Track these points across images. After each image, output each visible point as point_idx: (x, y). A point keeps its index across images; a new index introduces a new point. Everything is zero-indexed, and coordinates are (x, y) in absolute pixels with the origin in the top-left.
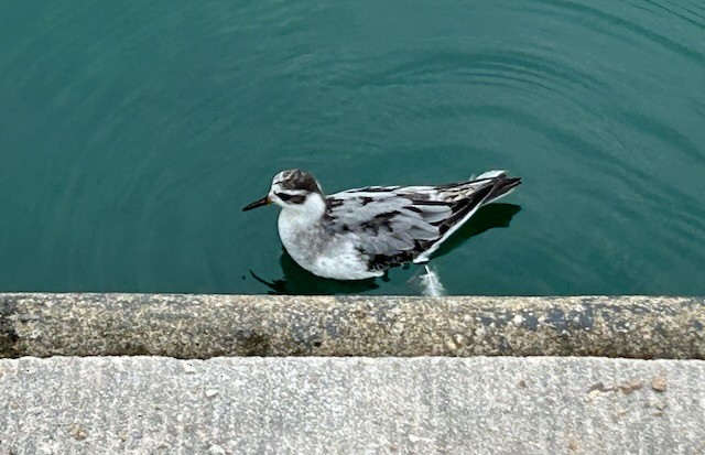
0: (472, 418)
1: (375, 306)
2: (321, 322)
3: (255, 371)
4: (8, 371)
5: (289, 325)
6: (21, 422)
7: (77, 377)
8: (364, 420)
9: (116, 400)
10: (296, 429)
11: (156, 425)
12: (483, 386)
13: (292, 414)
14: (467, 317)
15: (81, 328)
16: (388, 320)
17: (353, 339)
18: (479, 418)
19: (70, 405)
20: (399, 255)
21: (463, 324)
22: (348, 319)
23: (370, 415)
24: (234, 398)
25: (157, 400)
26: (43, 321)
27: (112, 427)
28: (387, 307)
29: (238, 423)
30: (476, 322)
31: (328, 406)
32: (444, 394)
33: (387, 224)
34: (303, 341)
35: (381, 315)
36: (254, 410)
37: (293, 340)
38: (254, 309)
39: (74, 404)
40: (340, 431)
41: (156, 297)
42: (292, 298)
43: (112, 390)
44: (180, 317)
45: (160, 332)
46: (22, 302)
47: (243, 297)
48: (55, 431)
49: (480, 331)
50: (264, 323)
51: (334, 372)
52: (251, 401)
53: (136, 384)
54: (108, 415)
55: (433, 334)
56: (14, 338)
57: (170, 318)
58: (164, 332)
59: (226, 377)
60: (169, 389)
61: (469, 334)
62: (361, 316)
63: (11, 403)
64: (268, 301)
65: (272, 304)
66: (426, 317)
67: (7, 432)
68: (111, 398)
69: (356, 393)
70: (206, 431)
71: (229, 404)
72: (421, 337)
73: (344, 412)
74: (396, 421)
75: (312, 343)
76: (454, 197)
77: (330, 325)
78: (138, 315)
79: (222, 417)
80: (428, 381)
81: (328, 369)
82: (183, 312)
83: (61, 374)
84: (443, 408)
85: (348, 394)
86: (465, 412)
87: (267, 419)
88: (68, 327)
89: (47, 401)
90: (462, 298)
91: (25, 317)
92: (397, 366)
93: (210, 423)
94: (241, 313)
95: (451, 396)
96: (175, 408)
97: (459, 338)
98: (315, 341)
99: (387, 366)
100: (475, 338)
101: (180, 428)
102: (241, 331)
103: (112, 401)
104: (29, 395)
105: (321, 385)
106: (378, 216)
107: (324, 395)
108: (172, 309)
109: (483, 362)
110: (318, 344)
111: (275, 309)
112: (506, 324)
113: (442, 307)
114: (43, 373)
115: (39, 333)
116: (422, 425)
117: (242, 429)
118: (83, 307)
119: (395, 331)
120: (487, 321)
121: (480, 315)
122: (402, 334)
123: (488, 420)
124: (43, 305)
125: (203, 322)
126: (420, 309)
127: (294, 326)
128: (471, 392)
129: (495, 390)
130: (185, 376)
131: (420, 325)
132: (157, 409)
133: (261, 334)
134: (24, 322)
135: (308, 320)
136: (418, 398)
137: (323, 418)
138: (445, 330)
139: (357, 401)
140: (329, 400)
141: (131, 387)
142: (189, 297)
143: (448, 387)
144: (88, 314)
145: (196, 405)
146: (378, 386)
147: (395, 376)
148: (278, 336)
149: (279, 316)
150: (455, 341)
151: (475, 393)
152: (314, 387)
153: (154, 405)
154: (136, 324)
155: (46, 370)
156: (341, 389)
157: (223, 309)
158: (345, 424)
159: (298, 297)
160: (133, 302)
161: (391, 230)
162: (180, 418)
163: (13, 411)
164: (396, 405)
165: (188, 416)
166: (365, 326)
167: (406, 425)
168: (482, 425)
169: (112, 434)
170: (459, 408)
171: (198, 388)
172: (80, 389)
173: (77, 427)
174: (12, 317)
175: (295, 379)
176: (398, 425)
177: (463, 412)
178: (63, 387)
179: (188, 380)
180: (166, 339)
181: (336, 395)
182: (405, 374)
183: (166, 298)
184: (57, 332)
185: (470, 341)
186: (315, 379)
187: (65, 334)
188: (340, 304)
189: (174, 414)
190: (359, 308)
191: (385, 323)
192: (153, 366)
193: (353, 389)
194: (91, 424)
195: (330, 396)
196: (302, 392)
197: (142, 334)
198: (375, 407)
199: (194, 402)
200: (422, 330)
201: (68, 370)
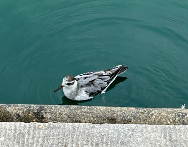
0: (178, 143)
1: (147, 111)
2: (131, 115)
3: (116, 128)
4: (45, 126)
5: (122, 116)
6: (49, 141)
7: (64, 128)
8: (147, 143)
9: (76, 135)
10: (128, 145)
11: (87, 142)
12: (181, 133)
13: (126, 141)
14: (174, 114)
15: (62, 115)
16: (151, 115)
17: (141, 120)
18: (180, 143)
19: (63, 136)
20: (97, 92)
21: (172, 116)
22: (139, 114)
23: (149, 141)
24: (110, 135)
25: (88, 136)
26: (51, 113)
27: (75, 143)
28: (150, 111)
29: (111, 143)
30: (176, 116)
31: (137, 138)
32: (170, 136)
33: (92, 83)
34: (126, 120)
35: (148, 113)
36: (115, 139)
37: (123, 120)
38: (112, 111)
39: (64, 136)
40: (140, 146)
41: (84, 107)
42: (123, 108)
43: (74, 132)
44: (91, 112)
45: (85, 117)
46: (45, 107)
47: (109, 107)
48: (58, 144)
49: (177, 118)
50: (115, 115)
51: (138, 128)
52: (114, 136)
53: (82, 131)
54: (73, 140)
55: (164, 119)
56: (43, 117)
57: (88, 113)
58: (86, 117)
59: (107, 129)
60: (91, 132)
61: (174, 119)
62: (143, 113)
63: (46, 136)
64: (116, 108)
65: (117, 109)
66: (162, 114)
67: (45, 144)
68: (74, 135)
69: (144, 135)
70: (101, 145)
71: (108, 137)
72: (160, 120)
73: (141, 141)
74: (156, 143)
75: (129, 121)
76: (110, 74)
77: (134, 116)
78: (79, 112)
79: (106, 141)
80: (165, 132)
81: (136, 128)
82: (92, 111)
83: (60, 127)
84: (170, 140)
85: (142, 135)
86: (176, 141)
87: (119, 142)
88: (59, 115)
89: (56, 135)
90: (172, 109)
91: (46, 112)
92: (156, 127)
93: (103, 143)
94: (108, 112)
95: (172, 136)
96: (93, 138)
97: (171, 120)
98: (130, 120)
99: (153, 127)
100: (176, 121)
101: (94, 144)
102: (108, 117)
103: (74, 136)
104: (51, 133)
105: (135, 132)
106: (90, 82)
107: (135, 135)
108: (88, 110)
109: (181, 127)
110: (130, 121)
111: (118, 111)
112: (185, 117)
113: (166, 111)
114: (55, 127)
115: (50, 116)
116: (164, 144)
117: (112, 144)
118: (63, 109)
119: (153, 118)
120: (179, 116)
121: (177, 114)
122: (155, 119)
123: (183, 144)
124: (51, 108)
125: (97, 114)
126: (160, 112)
127: (123, 116)
128: (178, 135)
129: (185, 135)
130: (95, 129)
131: (160, 116)
132: (88, 138)
133: (114, 118)
134: (46, 113)
135: (128, 114)
136: (163, 136)
137: (135, 142)
138: (167, 118)
139: (145, 137)
140: (137, 137)
141: (80, 132)
142: (93, 107)
143: (171, 134)
144: (64, 111)
145: (99, 137)
146: (151, 133)
147: (156, 130)
148: (119, 119)
149: (119, 113)
150: (170, 121)
151: (179, 135)
152: (133, 133)
153: (87, 137)
154: (78, 114)
155: (56, 126)
156: (140, 133)
157: (103, 111)
158: (142, 144)
159: (125, 108)
160: (77, 108)
161: (94, 85)
162: (94, 141)
163: (46, 138)
164: (156, 139)
165: (97, 140)
166: (144, 116)
167: (159, 144)
168: (181, 145)
169: (75, 145)
170: (174, 140)
171: (99, 132)
172: (65, 132)
173: (65, 143)
174: (43, 112)
175: (127, 131)
176: (157, 144)
177: (175, 141)
178: (61, 131)
179: (96, 130)
180: (87, 119)
181: (139, 135)
182: (159, 130)
183: (87, 107)
184: (55, 116)
185: (174, 121)
186: (133, 130)
187: (58, 117)
188: (137, 110)
189: (92, 140)
190: (142, 111)
191: (150, 115)
192: (86, 126)
193: (144, 134)
194: (69, 142)
195: (137, 136)
196: (129, 134)
197: (80, 117)
198: (150, 139)
199: (98, 136)
200: (160, 118)
201: (62, 126)
